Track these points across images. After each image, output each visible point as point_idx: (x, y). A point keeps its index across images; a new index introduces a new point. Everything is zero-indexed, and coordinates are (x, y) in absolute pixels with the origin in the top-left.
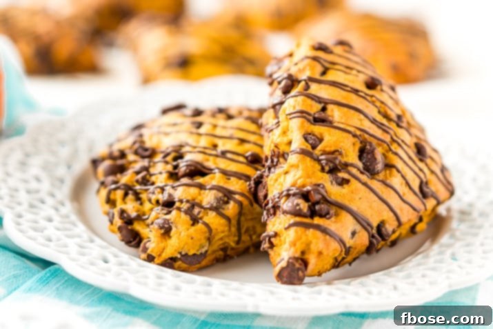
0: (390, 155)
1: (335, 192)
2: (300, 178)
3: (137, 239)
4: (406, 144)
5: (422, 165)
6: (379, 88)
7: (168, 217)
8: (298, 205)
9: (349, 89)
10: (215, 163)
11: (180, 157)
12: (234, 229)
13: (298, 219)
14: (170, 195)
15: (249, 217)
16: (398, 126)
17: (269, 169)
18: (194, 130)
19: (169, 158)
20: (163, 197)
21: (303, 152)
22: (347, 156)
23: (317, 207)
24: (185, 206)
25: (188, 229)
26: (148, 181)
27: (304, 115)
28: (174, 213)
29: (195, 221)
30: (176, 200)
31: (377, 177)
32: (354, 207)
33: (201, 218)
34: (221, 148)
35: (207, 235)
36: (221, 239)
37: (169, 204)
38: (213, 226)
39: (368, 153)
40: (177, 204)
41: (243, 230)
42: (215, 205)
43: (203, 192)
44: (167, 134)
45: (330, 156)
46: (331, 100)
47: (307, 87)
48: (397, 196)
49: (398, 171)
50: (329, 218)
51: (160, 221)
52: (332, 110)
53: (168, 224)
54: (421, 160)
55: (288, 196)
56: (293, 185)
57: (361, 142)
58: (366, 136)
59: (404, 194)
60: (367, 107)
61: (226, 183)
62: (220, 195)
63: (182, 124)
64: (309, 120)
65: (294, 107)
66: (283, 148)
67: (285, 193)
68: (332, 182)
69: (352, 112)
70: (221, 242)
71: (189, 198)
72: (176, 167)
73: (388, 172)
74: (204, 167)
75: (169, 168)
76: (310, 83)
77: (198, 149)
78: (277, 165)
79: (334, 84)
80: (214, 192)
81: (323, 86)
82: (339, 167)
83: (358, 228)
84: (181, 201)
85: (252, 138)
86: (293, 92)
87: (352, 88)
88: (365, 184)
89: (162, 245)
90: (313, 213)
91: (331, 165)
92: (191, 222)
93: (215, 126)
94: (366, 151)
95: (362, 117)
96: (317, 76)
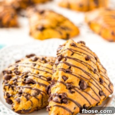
0: (90, 83)
1: (70, 95)
2: (59, 90)
3: (11, 102)
4: (96, 79)
5: (101, 86)
6: (90, 60)
7: (20, 98)
8: (57, 99)
9: (79, 61)
10: (37, 80)
11: (27, 77)
12: (40, 102)
13: (57, 104)
14: (21, 91)
15: (46, 98)
16: (94, 73)
17: (52, 85)
18: (33, 67)
19: (23, 77)
20: (19, 91)
21: (61, 82)
22: (75, 84)
23: (63, 100)
24: (25, 95)
25: (25, 102)
26: (16, 84)
27: (63, 70)
28: (22, 97)
29: (28, 99)
30: (23, 92)
31: (84, 91)
32: (75, 100)
33: (30, 99)
34: (40, 75)
35: (31, 104)
36: (36, 105)
37: (21, 93)
38: (33, 102)
39: (82, 83)
40: (23, 94)
41: (43, 102)
42: (34, 95)
43: (31, 90)
44: (25, 67)
45: (69, 84)
46: (72, 65)
47: (66, 60)
48: (90, 97)
49: (92, 89)
50: (67, 104)
51: (17, 99)
52: (72, 68)
53: (19, 100)
54: (101, 84)
55: (55, 96)
56: (57, 93)
57: (80, 79)
58: (82, 78)
59: (93, 96)
60: (84, 67)
61: (39, 87)
62: (36, 92)
63: (30, 64)
64: (64, 72)
65: (61, 67)
66: (56, 79)
67: (54, 95)
68: (69, 92)
69: (79, 69)
70: (36, 106)
71: (27, 92)
72: (25, 80)
73: (88, 89)
74: (33, 81)
75: (23, 80)
76: (67, 59)
77: (33, 75)
78: (54, 84)
79: (74, 59)
80: (35, 91)
81: (71, 60)
82: (72, 88)
83: (76, 106)
84: (24, 93)
85: (50, 71)
86: (61, 61)
87: (80, 61)
88: (80, 93)
89: (17, 106)
90: (62, 102)
91: (69, 87)
92: (26, 100)
93: (40, 66)
94: (81, 82)
95: (81, 71)
96: (70, 56)
